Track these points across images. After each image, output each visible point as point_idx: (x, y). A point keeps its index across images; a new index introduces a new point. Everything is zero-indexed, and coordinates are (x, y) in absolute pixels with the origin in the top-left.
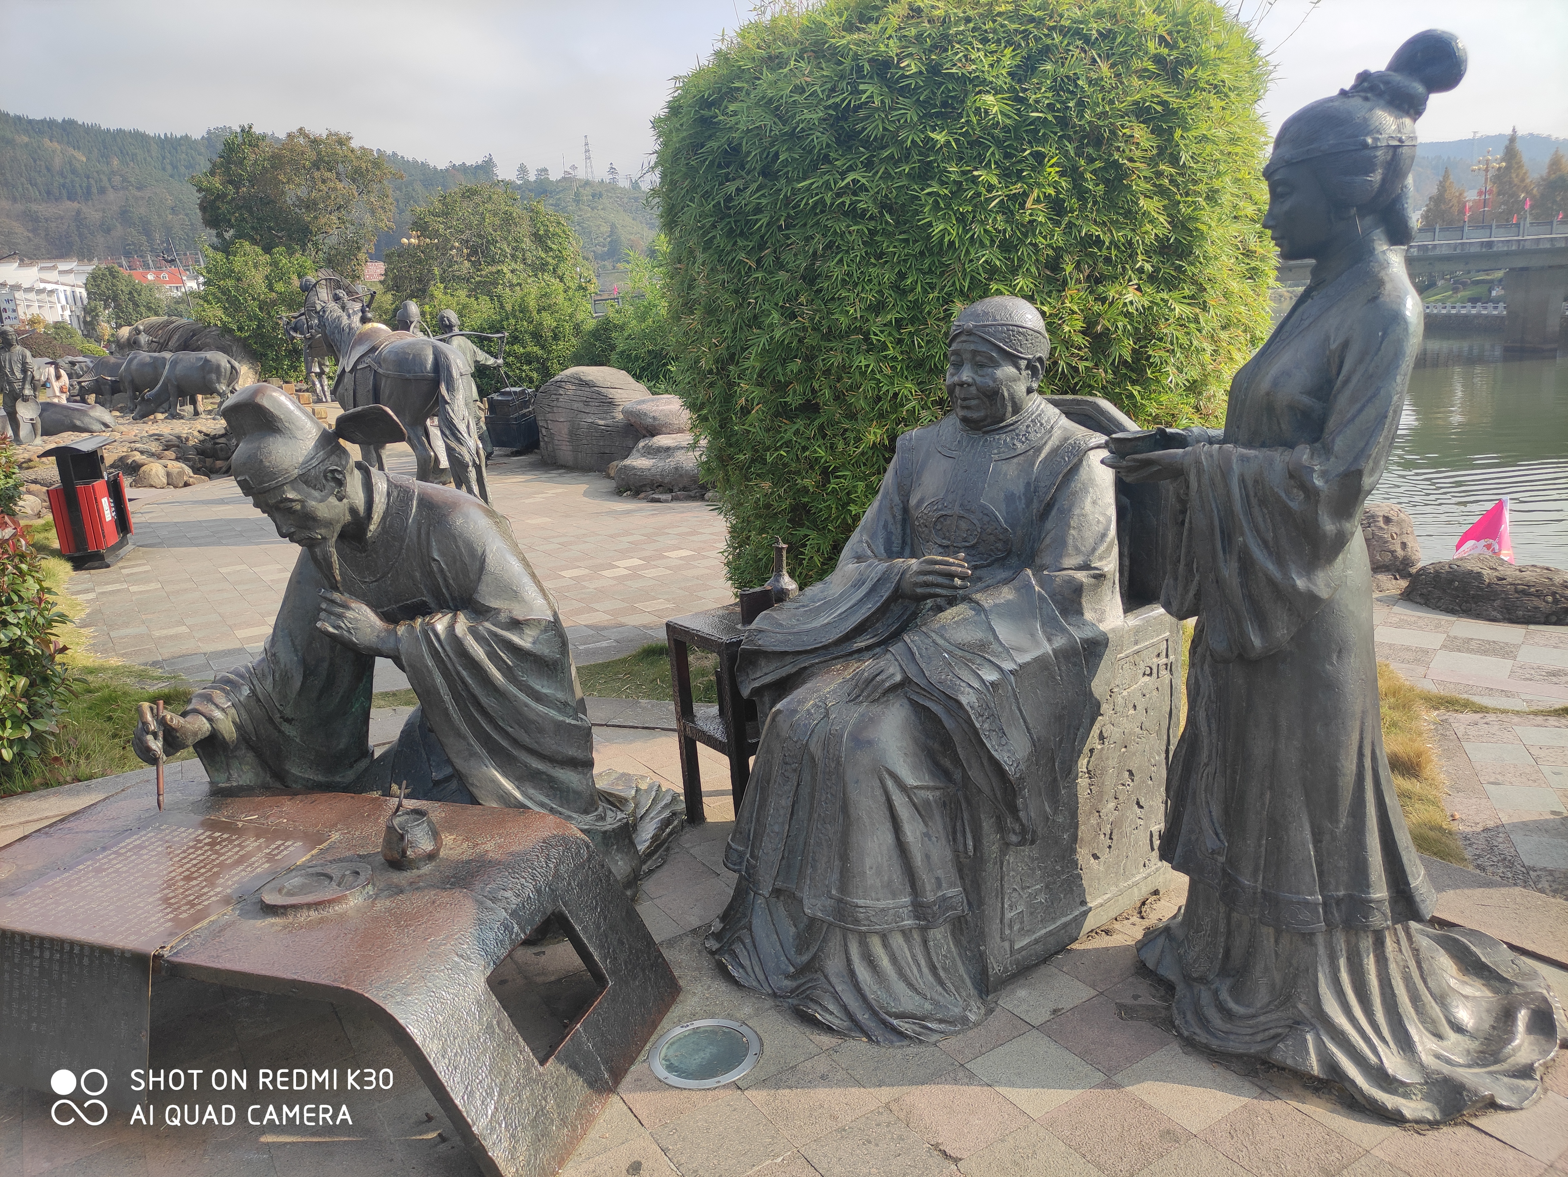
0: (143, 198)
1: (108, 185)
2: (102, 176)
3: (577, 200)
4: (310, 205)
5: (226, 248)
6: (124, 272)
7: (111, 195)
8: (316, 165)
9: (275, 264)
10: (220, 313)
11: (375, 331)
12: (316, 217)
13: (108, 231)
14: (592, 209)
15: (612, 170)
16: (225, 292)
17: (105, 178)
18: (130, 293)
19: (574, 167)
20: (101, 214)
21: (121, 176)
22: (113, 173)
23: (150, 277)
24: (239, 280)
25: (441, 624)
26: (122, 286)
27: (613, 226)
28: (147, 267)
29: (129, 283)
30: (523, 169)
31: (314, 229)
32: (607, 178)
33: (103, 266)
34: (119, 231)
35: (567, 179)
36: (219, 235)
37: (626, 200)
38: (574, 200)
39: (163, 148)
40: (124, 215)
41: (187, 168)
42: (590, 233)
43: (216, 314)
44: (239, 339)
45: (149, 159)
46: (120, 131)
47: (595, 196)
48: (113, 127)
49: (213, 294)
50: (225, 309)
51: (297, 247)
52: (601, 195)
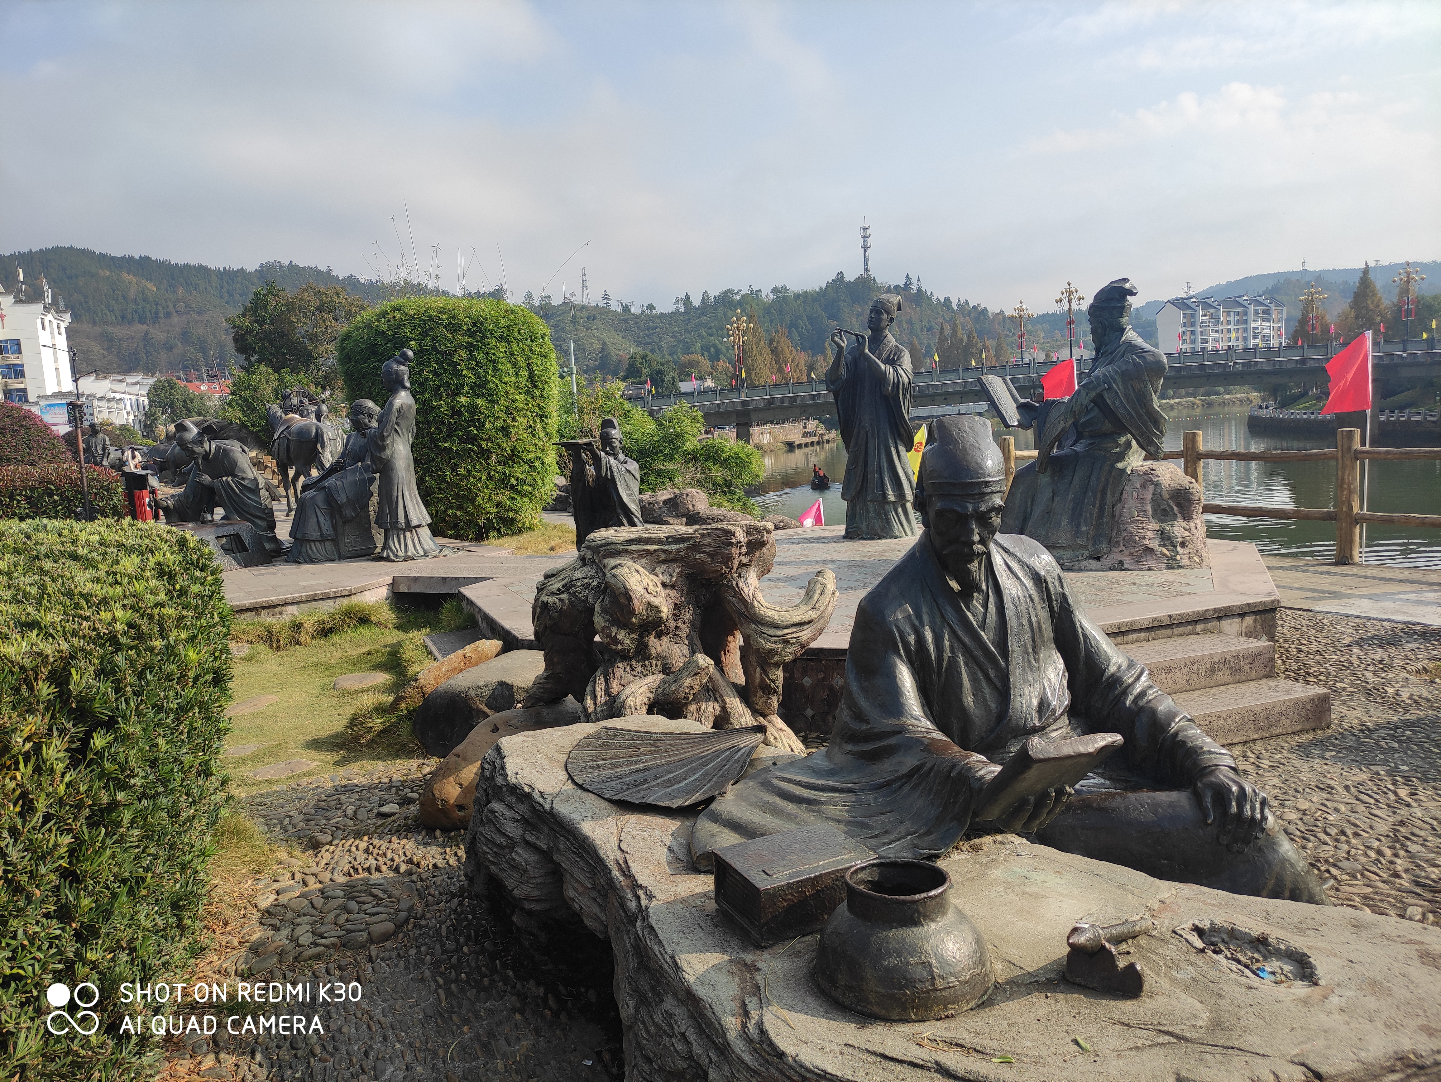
0: (202, 321)
1: (173, 310)
2: (169, 303)
3: (574, 322)
4: (314, 338)
5: (249, 370)
6: (181, 384)
7: (175, 319)
8: (319, 309)
9: (281, 380)
10: (239, 414)
11: (292, 419)
12: (316, 346)
13: (170, 349)
14: (587, 329)
15: (606, 296)
16: (245, 400)
17: (171, 305)
18: (185, 401)
19: (573, 294)
20: (165, 335)
21: (185, 303)
22: (178, 300)
23: (203, 388)
24: (255, 391)
25: (224, 479)
26: (178, 396)
27: (604, 344)
28: (201, 379)
29: (185, 392)
30: (529, 296)
31: (316, 355)
32: (601, 303)
33: (164, 379)
34: (179, 349)
35: (567, 304)
36: (247, 359)
37: (616, 322)
38: (572, 322)
39: (222, 280)
40: (185, 336)
41: (241, 295)
42: (584, 349)
43: (236, 415)
44: (252, 432)
45: (209, 288)
46: (187, 266)
47: (591, 318)
48: (181, 262)
49: (236, 401)
50: (243, 411)
51: (302, 368)
52: (595, 318)
